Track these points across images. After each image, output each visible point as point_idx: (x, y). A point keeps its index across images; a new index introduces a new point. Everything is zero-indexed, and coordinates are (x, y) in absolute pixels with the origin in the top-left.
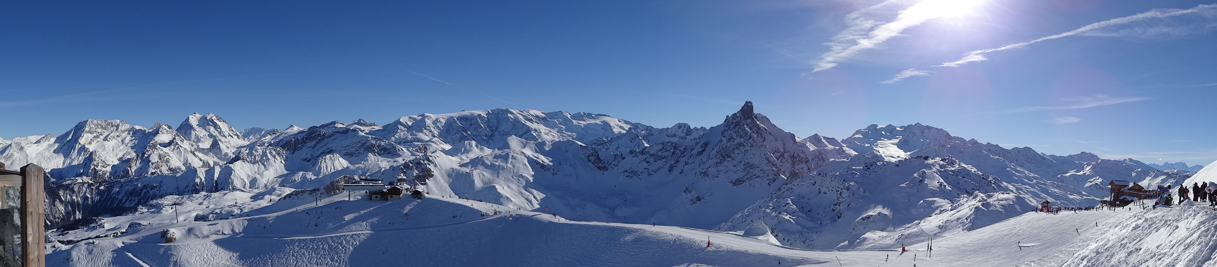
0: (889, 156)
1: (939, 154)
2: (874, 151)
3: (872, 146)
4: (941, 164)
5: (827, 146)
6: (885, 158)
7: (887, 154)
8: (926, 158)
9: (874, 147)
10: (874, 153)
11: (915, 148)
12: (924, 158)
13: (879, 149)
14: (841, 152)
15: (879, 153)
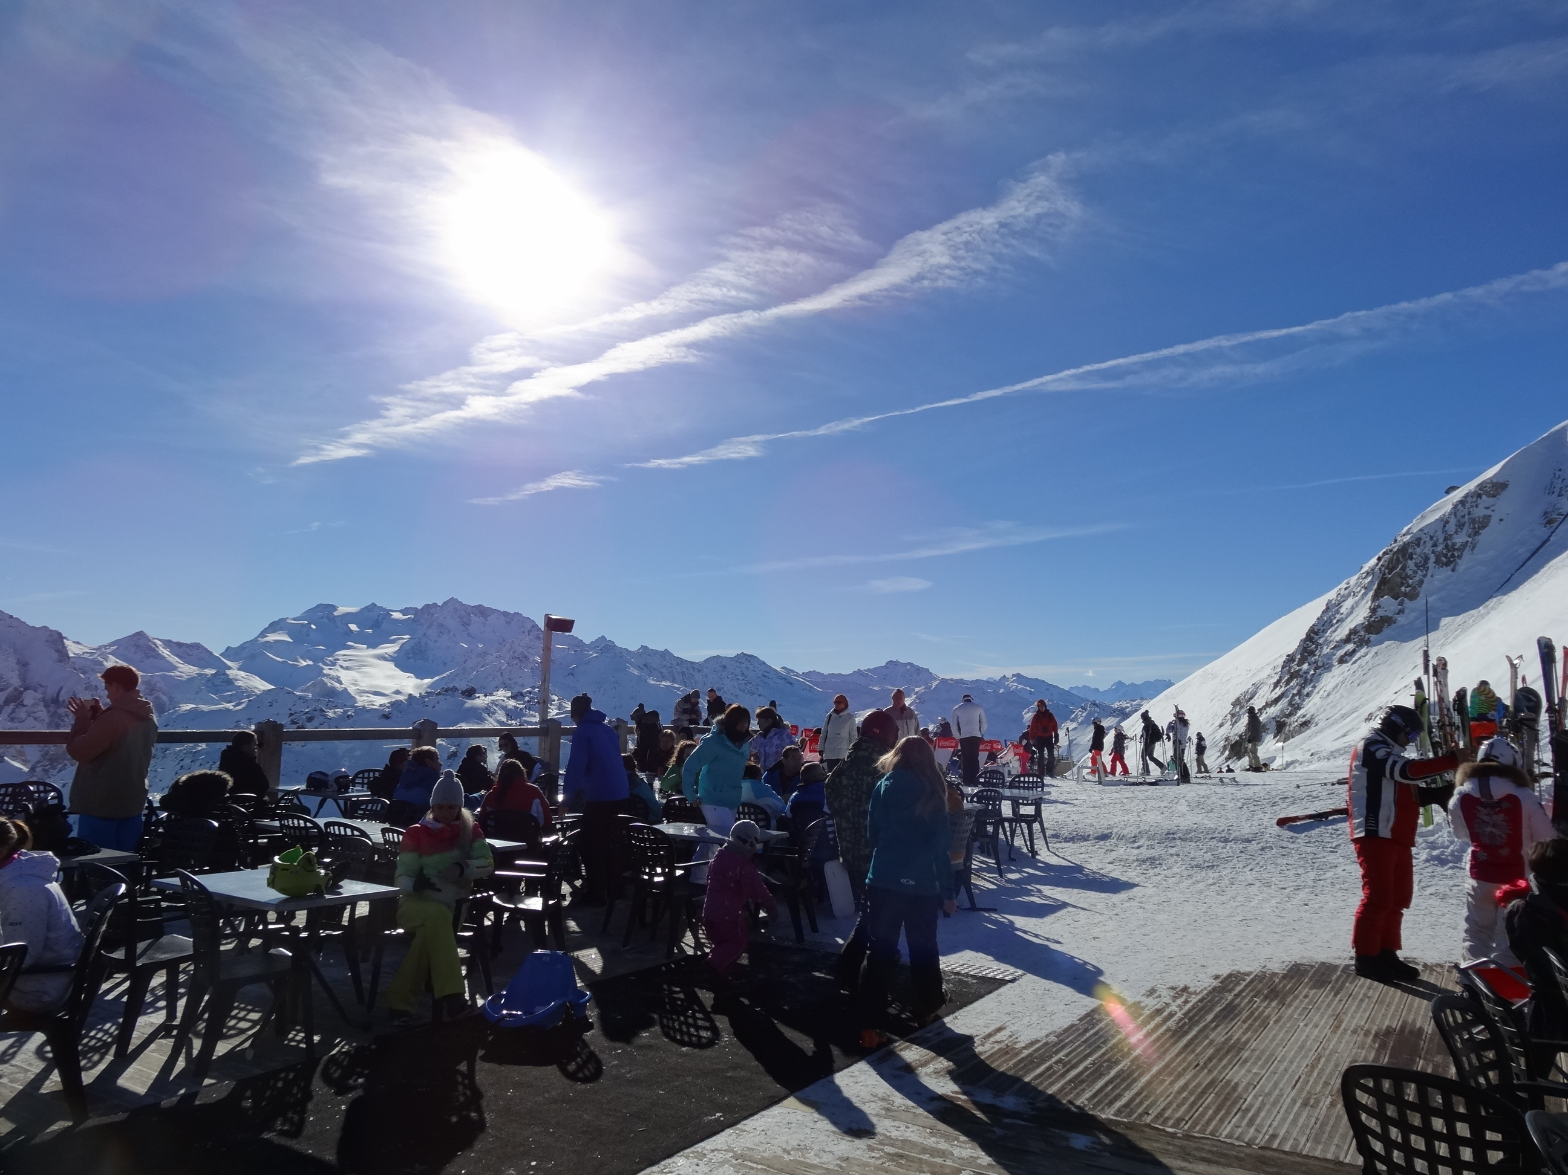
0: (368, 692)
1: (510, 679)
2: (325, 679)
3: (321, 664)
4: (509, 707)
5: (175, 668)
6: (357, 697)
7: (365, 684)
8: (470, 693)
9: (324, 667)
10: (325, 684)
11: (445, 666)
12: (463, 693)
13: (339, 674)
14: (222, 684)
15: (341, 683)
